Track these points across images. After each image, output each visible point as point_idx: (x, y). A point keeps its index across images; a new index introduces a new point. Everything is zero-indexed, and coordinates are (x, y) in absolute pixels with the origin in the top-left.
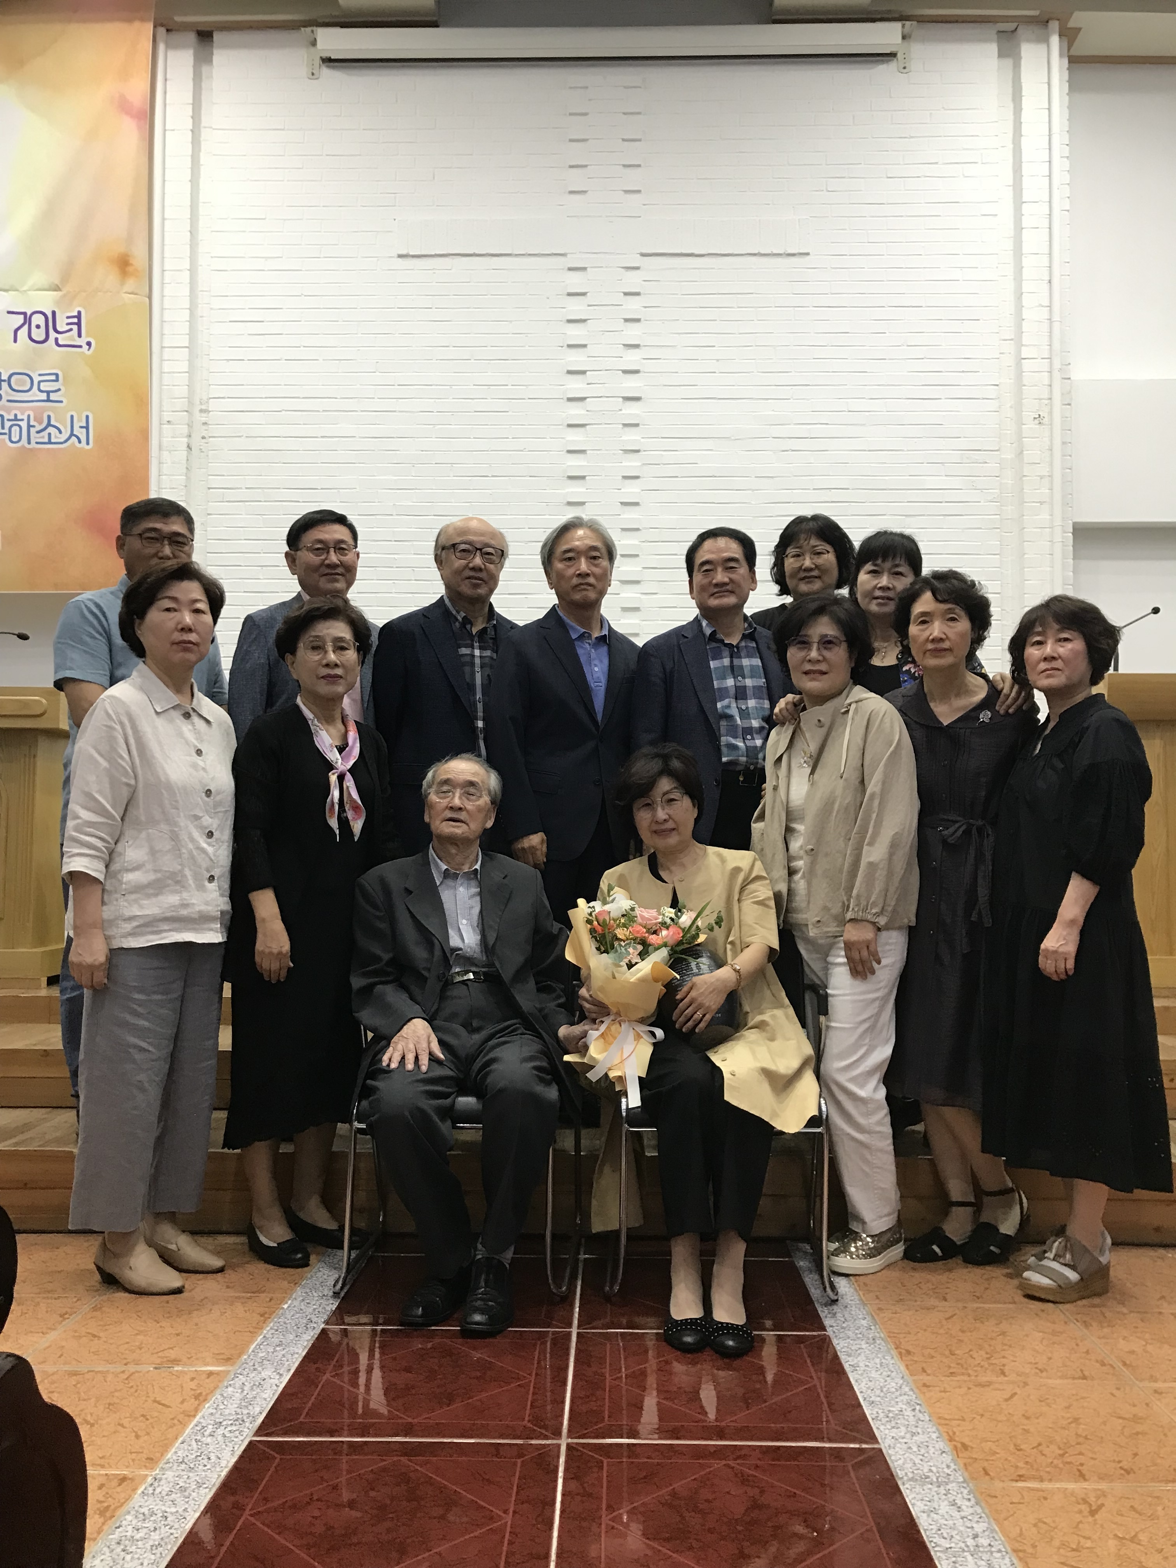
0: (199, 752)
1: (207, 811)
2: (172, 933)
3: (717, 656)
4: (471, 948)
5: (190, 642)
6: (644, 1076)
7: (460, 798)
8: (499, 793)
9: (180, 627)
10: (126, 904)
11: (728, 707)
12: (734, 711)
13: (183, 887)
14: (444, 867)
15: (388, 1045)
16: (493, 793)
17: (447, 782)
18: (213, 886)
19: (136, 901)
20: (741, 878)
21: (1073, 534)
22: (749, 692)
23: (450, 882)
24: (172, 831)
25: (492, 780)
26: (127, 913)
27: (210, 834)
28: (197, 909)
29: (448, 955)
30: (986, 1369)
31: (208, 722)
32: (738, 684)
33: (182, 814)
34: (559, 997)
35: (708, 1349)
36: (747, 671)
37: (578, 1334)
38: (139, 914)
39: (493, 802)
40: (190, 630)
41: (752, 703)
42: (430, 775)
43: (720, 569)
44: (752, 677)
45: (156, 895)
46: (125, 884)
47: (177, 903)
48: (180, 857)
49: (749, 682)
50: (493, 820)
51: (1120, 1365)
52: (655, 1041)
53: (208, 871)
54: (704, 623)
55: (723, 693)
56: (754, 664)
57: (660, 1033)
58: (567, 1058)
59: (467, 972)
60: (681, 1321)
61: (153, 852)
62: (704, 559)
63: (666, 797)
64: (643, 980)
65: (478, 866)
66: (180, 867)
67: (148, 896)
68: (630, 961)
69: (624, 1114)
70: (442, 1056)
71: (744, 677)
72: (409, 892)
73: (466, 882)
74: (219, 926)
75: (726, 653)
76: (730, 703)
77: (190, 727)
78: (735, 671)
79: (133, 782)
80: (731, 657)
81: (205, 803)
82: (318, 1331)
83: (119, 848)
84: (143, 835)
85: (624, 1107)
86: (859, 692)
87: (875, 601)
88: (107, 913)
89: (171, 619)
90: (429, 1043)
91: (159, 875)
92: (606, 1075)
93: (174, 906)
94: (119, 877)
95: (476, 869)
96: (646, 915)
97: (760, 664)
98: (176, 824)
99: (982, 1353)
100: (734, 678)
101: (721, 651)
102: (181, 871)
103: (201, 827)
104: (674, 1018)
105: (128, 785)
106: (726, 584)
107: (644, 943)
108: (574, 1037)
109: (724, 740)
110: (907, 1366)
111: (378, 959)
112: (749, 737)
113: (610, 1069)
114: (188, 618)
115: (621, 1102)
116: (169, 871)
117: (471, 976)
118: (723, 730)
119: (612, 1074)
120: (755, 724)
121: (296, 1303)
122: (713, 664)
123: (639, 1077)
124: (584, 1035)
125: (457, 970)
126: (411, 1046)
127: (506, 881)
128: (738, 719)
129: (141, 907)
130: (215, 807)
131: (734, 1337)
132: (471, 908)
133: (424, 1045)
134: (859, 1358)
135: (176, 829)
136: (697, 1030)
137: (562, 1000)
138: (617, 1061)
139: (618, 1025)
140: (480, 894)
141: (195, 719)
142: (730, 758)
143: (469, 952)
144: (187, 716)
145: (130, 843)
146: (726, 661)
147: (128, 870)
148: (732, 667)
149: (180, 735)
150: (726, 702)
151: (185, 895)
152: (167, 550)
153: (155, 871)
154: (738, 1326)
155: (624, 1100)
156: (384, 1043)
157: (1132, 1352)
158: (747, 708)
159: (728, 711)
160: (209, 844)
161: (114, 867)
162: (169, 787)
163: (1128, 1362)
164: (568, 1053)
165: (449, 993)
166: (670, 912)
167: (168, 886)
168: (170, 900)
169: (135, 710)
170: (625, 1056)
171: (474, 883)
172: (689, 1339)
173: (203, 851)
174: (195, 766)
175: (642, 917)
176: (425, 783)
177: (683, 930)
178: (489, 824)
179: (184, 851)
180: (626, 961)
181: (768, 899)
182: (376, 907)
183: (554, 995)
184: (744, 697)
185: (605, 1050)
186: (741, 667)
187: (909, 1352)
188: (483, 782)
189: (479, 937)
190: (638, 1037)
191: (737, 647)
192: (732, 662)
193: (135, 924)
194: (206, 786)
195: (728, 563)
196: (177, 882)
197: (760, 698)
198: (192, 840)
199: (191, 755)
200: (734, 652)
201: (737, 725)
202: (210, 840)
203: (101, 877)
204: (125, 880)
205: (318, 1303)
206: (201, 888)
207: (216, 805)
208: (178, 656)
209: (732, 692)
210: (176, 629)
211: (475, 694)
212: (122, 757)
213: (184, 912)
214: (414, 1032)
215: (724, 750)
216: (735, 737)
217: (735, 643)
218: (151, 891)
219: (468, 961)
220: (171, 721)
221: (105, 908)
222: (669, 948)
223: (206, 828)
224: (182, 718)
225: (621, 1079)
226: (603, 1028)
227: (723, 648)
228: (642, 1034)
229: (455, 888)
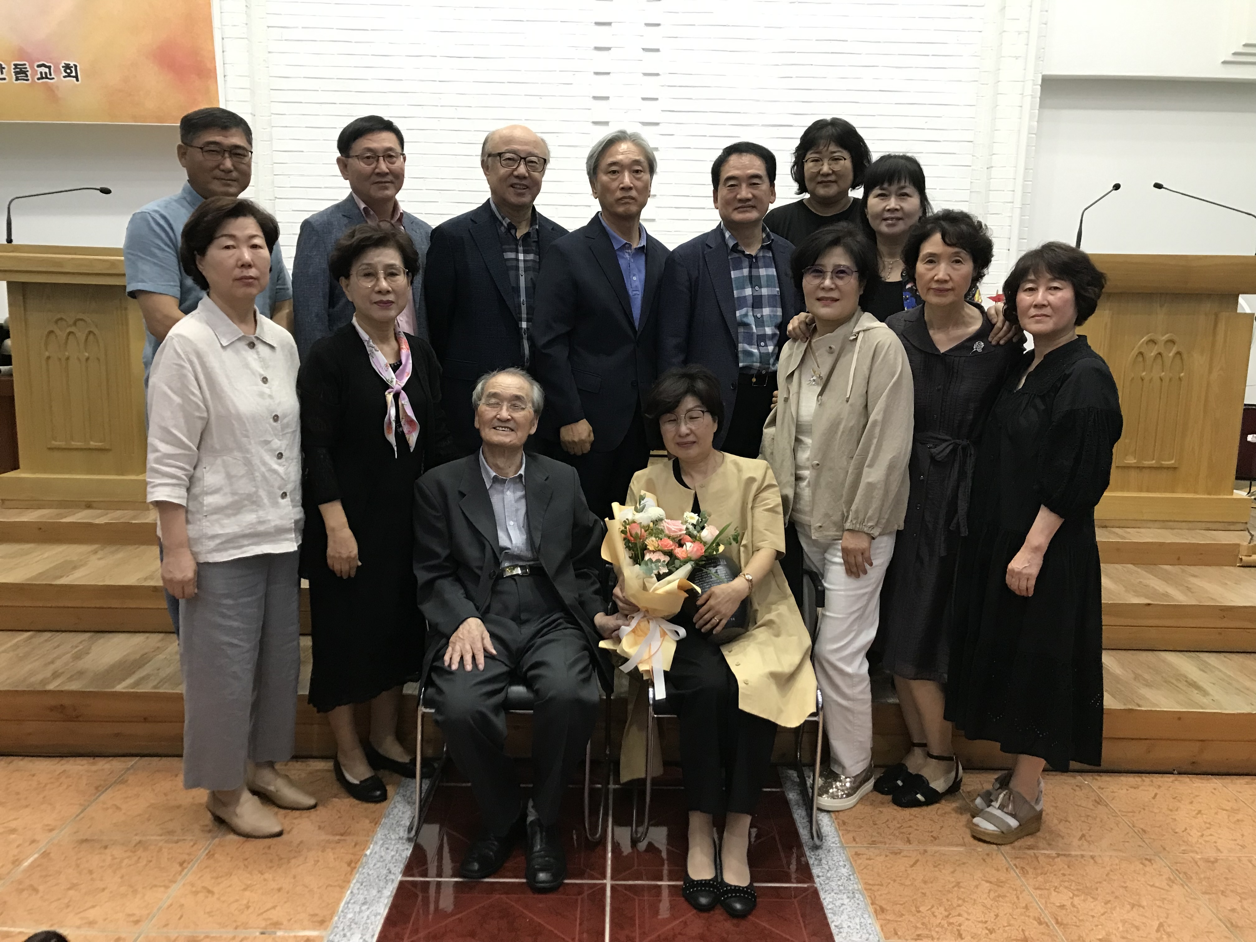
0: (265, 380)
1: (276, 435)
2: (251, 547)
3: (738, 267)
4: (518, 548)
5: (251, 278)
6: (668, 669)
7: (507, 410)
8: (542, 404)
9: (240, 263)
10: (208, 524)
11: (746, 315)
12: (751, 320)
13: (259, 506)
14: (493, 474)
15: (447, 644)
16: (536, 405)
17: (495, 395)
18: (286, 501)
19: (217, 521)
20: (755, 487)
21: (1041, 86)
22: (765, 301)
23: (498, 487)
24: (245, 458)
25: (535, 392)
26: (210, 532)
27: (280, 456)
28: (273, 524)
29: (498, 555)
30: (946, 929)
31: (272, 347)
32: (756, 294)
33: (252, 442)
34: (593, 584)
35: (719, 906)
36: (763, 281)
37: (613, 887)
38: (221, 532)
39: (536, 411)
40: (250, 266)
41: (766, 311)
42: (479, 387)
43: (744, 186)
44: (768, 286)
45: (235, 515)
46: (206, 506)
47: (254, 521)
48: (255, 481)
49: (765, 291)
50: (536, 426)
51: (1053, 922)
52: (678, 639)
53: (280, 488)
54: (727, 235)
55: (742, 301)
56: (770, 273)
57: (682, 632)
58: (602, 644)
59: (515, 567)
60: (697, 881)
61: (229, 477)
62: (730, 174)
63: (690, 414)
64: (669, 593)
65: (522, 472)
66: (254, 489)
67: (229, 516)
68: (659, 572)
69: (651, 702)
70: (494, 652)
71: (760, 287)
72: (462, 495)
73: (512, 486)
74: (293, 535)
75: (746, 263)
76: (747, 312)
77: (255, 356)
78: (753, 280)
79: (205, 415)
80: (750, 267)
81: (274, 428)
82: (396, 885)
83: (198, 473)
84: (219, 461)
85: (651, 696)
86: (868, 321)
87: (884, 223)
88: (192, 531)
89: (230, 257)
90: (483, 639)
91: (236, 498)
92: (636, 668)
93: (252, 524)
94: (200, 499)
95: (521, 475)
96: (673, 528)
97: (775, 274)
98: (247, 451)
99: (942, 909)
100: (752, 287)
101: (741, 262)
102: (256, 492)
103: (272, 450)
104: (694, 620)
105: (202, 418)
106: (748, 200)
107: (670, 553)
108: (608, 629)
109: (741, 346)
110: (881, 926)
111: (437, 556)
112: (762, 344)
113: (641, 662)
114: (247, 255)
115: (648, 692)
116: (245, 494)
117: (518, 571)
118: (740, 338)
119: (642, 668)
120: (769, 331)
121: (377, 848)
122: (734, 274)
123: (665, 672)
124: (618, 628)
125: (507, 564)
126: (468, 647)
127: (547, 482)
128: (754, 327)
129: (222, 526)
130: (283, 429)
131: (740, 900)
132: (517, 510)
133: (479, 645)
134: (842, 917)
135: (248, 456)
136: (714, 632)
137: (597, 586)
138: (646, 656)
139: (646, 623)
140: (526, 497)
141: (260, 347)
142: (745, 364)
143: (516, 551)
144: (252, 345)
145: (207, 468)
146: (746, 271)
147: (207, 494)
148: (750, 276)
149: (247, 366)
150: (744, 311)
151: (261, 513)
152: (228, 163)
153: (234, 494)
154: (743, 888)
155: (651, 690)
156: (443, 641)
157: (1062, 907)
158: (762, 316)
159: (745, 320)
160: (280, 465)
161: (196, 490)
162: (239, 417)
163: (1060, 920)
164: (603, 639)
165: (499, 588)
166: (692, 518)
167: (245, 506)
168: (249, 518)
169: (202, 346)
170: (652, 653)
171: (520, 486)
172: (703, 900)
173: (275, 472)
174: (262, 395)
175: (669, 529)
176: (474, 396)
177: (705, 543)
178: (533, 431)
179: (257, 474)
180: (656, 572)
181: (777, 506)
182: (433, 507)
183: (590, 581)
184: (761, 307)
185: (635, 644)
186: (759, 277)
187: (883, 910)
188: (527, 395)
189: (525, 537)
190: (664, 634)
191: (756, 257)
192: (750, 272)
193: (218, 541)
194: (273, 412)
195: (752, 180)
196: (254, 503)
197: (775, 306)
198: (264, 463)
199: (257, 385)
200: (753, 261)
201: (753, 333)
202: (280, 461)
203: (183, 502)
204: (205, 502)
205: (395, 849)
206: (275, 504)
207: (284, 427)
208: (241, 291)
209: (750, 301)
210: (237, 266)
211: (519, 296)
212: (193, 394)
213: (261, 528)
214: (469, 632)
215: (740, 355)
216: (750, 344)
217: (753, 254)
218: (230, 512)
219: (515, 558)
220: (237, 352)
221: (190, 527)
222: (693, 563)
223: (275, 450)
224: (247, 347)
225: (650, 672)
226: (634, 623)
227: (743, 258)
228: (667, 632)
229: (503, 492)
